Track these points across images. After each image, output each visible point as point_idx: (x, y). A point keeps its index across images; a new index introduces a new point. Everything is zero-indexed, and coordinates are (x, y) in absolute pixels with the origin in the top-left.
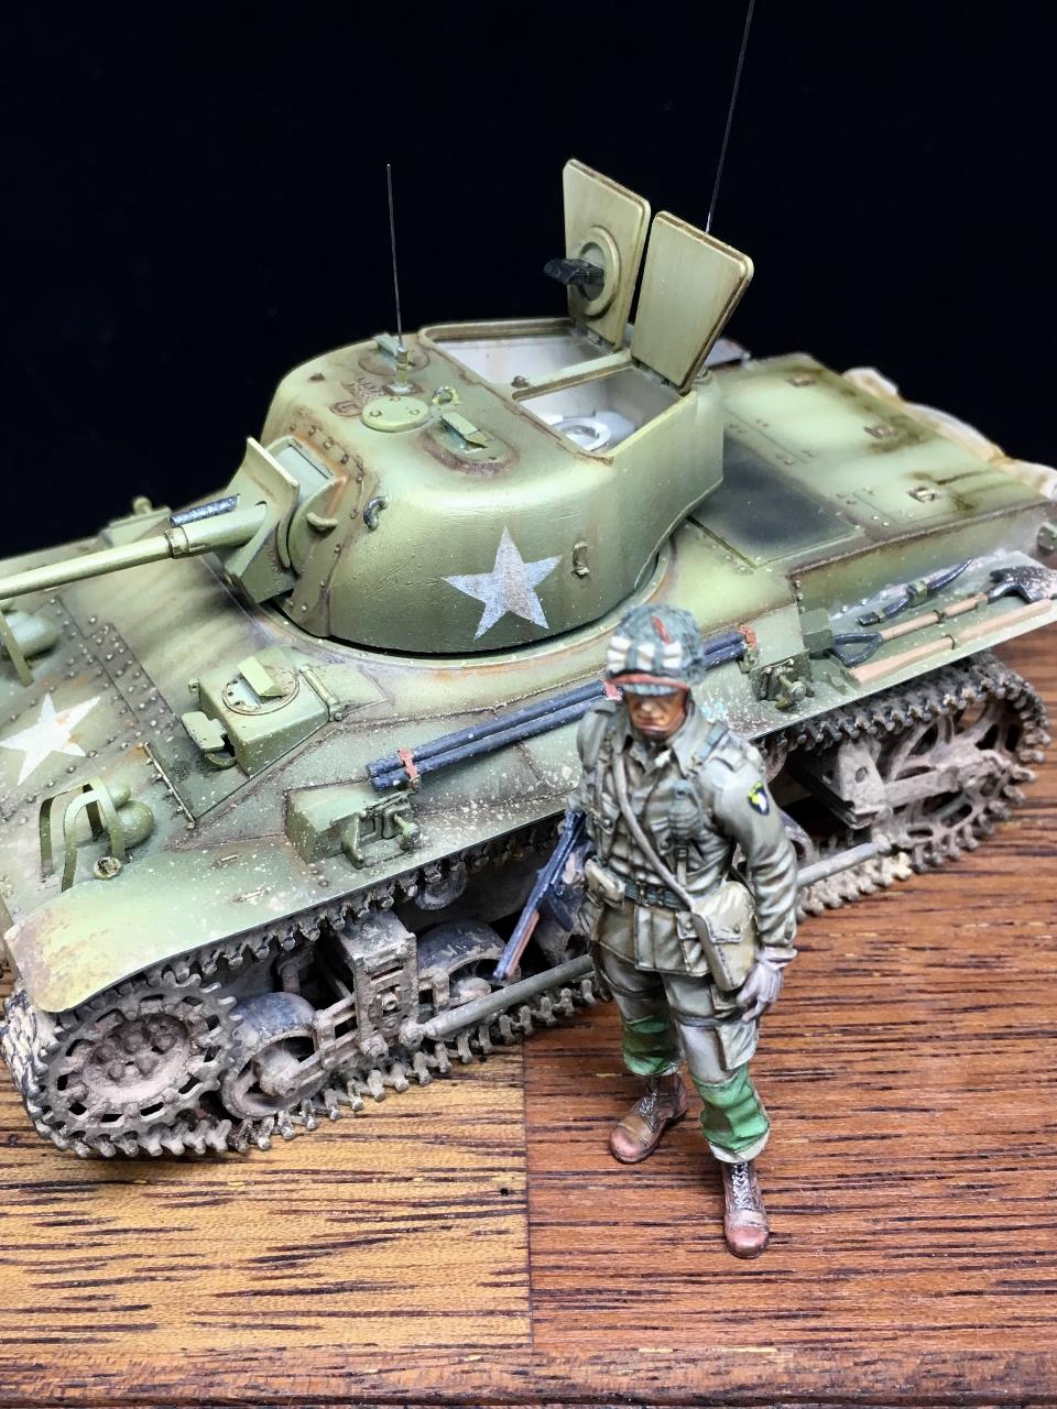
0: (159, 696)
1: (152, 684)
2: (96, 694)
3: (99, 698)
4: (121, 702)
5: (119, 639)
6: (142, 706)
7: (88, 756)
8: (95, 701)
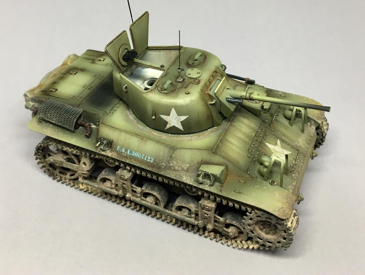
0: (259, 128)
1: (258, 131)
2: (265, 145)
3: (266, 143)
4: (264, 137)
5: (251, 146)
6: (263, 130)
7: (278, 138)
8: (267, 144)
